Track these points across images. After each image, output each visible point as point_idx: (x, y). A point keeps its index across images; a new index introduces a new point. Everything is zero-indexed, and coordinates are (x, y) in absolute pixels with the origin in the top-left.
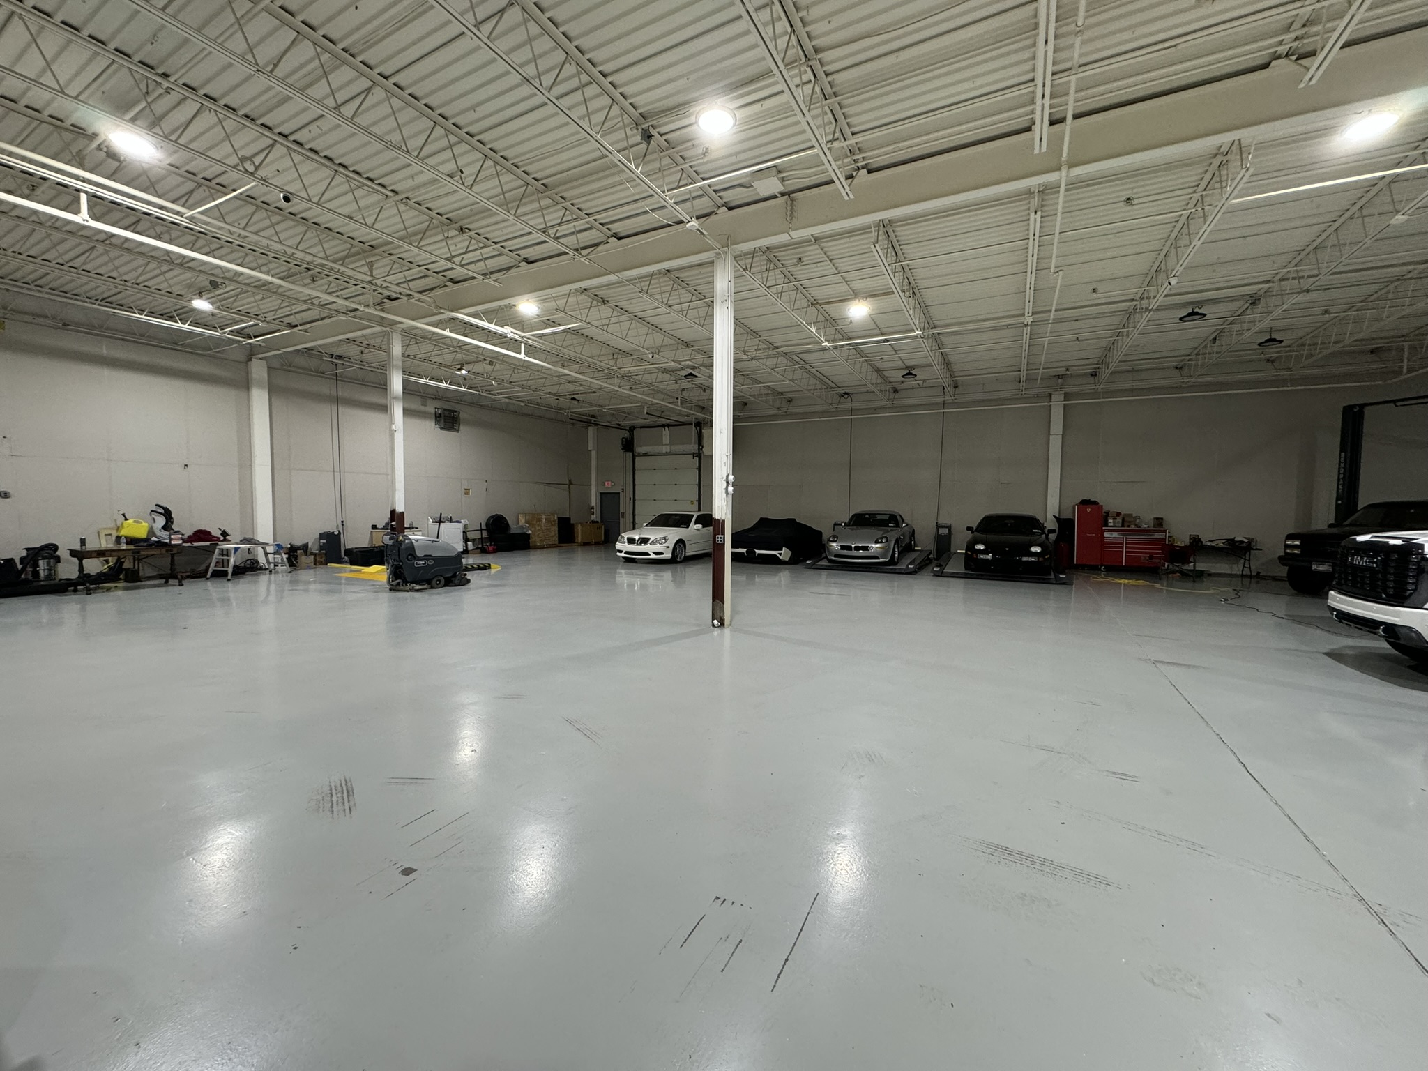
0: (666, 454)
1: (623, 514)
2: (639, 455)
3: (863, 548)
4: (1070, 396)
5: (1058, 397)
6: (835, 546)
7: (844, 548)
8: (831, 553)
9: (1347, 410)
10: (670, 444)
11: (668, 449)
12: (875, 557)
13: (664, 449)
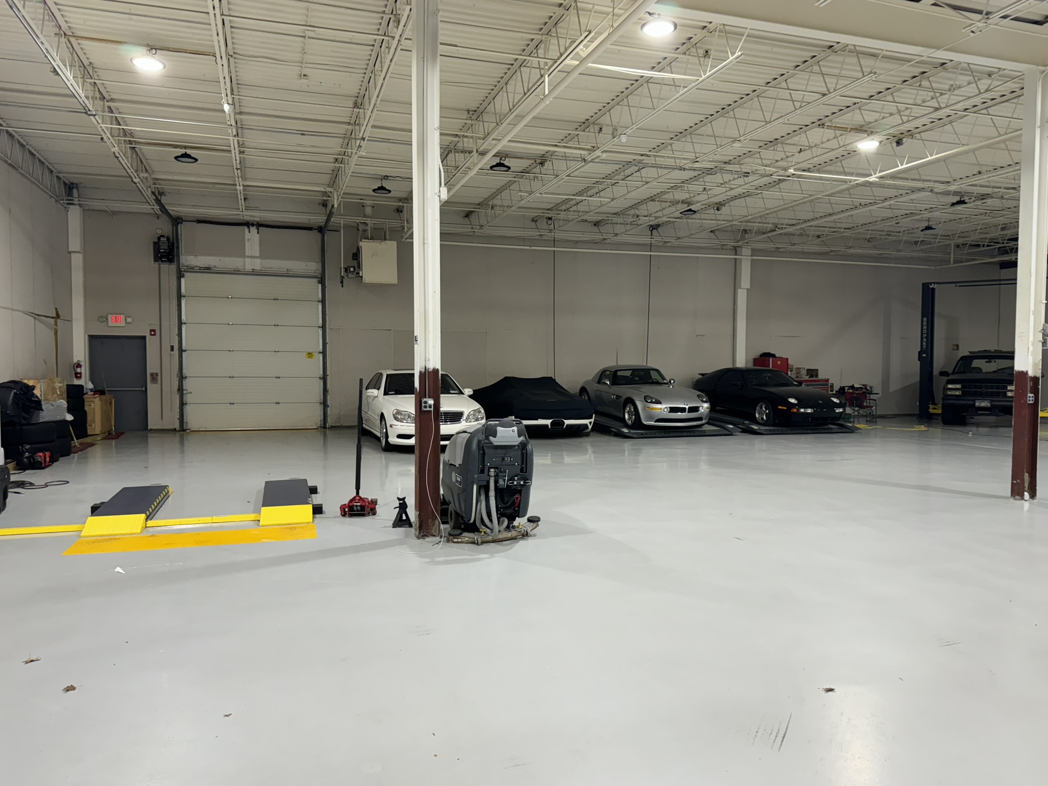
0: (254, 273)
1: (154, 377)
2: (191, 269)
3: (694, 409)
4: (754, 252)
5: (746, 251)
6: (662, 408)
7: (673, 410)
8: (650, 418)
9: (925, 286)
10: (262, 256)
11: (257, 264)
12: (700, 419)
13: (249, 264)
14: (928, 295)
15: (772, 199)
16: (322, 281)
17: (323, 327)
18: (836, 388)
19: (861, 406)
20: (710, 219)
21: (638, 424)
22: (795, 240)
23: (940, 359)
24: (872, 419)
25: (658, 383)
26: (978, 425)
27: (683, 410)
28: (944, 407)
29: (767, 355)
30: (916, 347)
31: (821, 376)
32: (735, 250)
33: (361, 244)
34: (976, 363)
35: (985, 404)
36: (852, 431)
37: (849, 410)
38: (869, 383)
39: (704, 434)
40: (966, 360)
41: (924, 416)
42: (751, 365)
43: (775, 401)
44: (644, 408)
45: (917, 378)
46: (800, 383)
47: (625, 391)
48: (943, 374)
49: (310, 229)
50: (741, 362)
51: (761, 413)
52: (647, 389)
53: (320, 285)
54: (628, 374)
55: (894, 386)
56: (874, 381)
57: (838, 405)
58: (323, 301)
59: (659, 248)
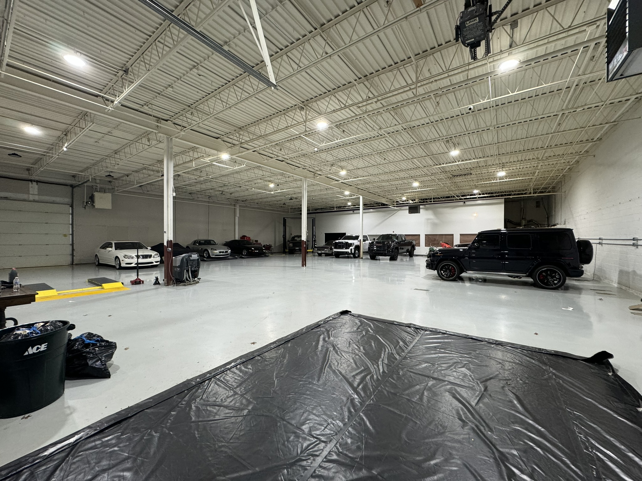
0: (34, 201)
3: (226, 252)
4: (240, 206)
5: (238, 206)
6: (217, 252)
7: (220, 252)
8: (213, 255)
9: (284, 218)
10: (38, 195)
11: (36, 198)
12: (228, 255)
13: (31, 198)
14: (285, 221)
15: (246, 193)
16: (72, 206)
17: (72, 224)
18: (263, 245)
19: (269, 250)
20: (228, 196)
21: (209, 257)
22: (252, 204)
23: (288, 237)
24: (272, 253)
25: (213, 244)
26: (296, 254)
27: (223, 252)
28: (289, 249)
29: (244, 236)
30: (282, 234)
31: (259, 242)
32: (235, 205)
33: (94, 193)
34: (296, 238)
35: (298, 248)
36: (268, 256)
37: (267, 251)
38: (271, 244)
39: (229, 259)
40: (294, 238)
41: (284, 252)
42: (240, 239)
43: (248, 249)
44: (211, 252)
45: (282, 242)
46: (254, 244)
47: (204, 247)
48: (288, 241)
49: (67, 185)
50: (237, 238)
51: (245, 252)
52: (211, 246)
53: (71, 208)
54: (203, 242)
55: (277, 245)
56: (272, 244)
57: (264, 250)
58: (72, 214)
59: (211, 203)
